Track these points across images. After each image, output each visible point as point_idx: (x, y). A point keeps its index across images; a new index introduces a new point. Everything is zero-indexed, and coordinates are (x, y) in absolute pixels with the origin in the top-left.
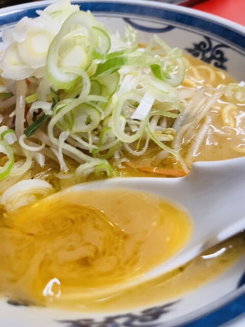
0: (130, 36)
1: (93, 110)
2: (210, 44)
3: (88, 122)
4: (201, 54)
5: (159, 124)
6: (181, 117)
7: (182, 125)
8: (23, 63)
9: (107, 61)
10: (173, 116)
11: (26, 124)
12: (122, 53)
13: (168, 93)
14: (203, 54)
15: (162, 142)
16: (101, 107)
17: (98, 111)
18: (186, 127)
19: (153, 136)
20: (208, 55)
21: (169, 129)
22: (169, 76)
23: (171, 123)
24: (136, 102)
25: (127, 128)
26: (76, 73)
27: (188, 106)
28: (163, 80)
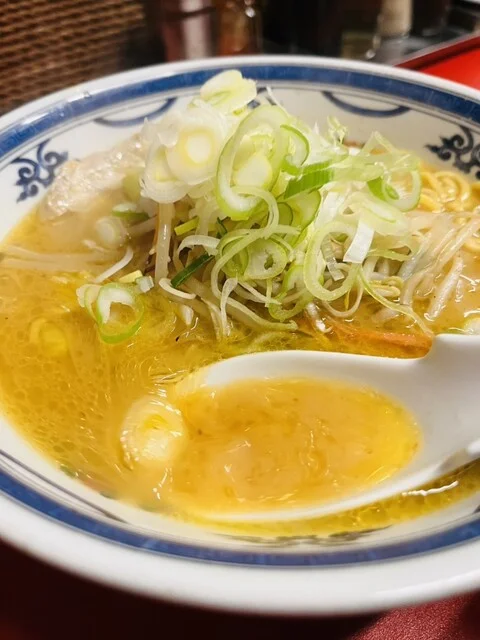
0: (336, 134)
1: (277, 246)
2: (471, 139)
3: (269, 264)
4: (453, 155)
5: (376, 270)
6: (413, 259)
7: (414, 272)
8: (174, 178)
9: (304, 177)
10: (400, 257)
11: (171, 265)
12: (327, 163)
13: (392, 222)
14: (458, 156)
15: (386, 298)
16: (289, 242)
17: (285, 248)
18: (420, 274)
19: (369, 289)
20: (466, 158)
21: (394, 277)
22: (396, 194)
23: (396, 267)
24: (342, 234)
25: (327, 274)
26: (257, 195)
27: (425, 240)
28: (384, 200)
